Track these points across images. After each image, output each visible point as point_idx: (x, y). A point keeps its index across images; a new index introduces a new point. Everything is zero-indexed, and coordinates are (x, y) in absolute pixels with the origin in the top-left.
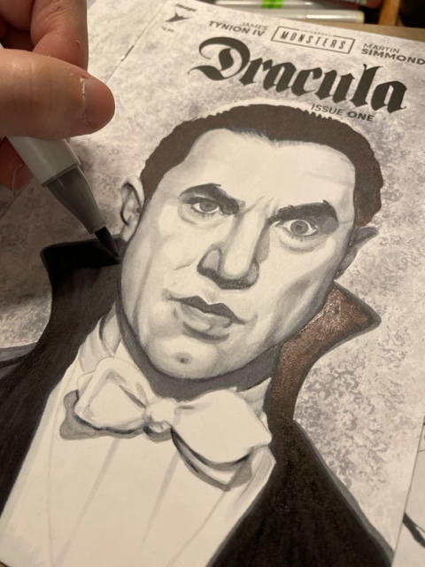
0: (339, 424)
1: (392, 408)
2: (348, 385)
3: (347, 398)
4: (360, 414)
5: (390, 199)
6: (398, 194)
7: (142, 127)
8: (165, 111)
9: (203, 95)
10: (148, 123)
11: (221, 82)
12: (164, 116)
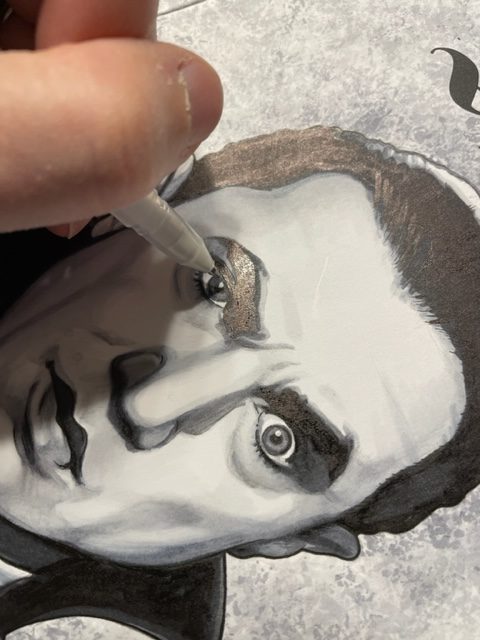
5: (433, 535)
6: (452, 540)
7: (279, 84)
8: (335, 87)
9: (410, 108)
10: (294, 86)
11: (458, 110)
12: (324, 93)
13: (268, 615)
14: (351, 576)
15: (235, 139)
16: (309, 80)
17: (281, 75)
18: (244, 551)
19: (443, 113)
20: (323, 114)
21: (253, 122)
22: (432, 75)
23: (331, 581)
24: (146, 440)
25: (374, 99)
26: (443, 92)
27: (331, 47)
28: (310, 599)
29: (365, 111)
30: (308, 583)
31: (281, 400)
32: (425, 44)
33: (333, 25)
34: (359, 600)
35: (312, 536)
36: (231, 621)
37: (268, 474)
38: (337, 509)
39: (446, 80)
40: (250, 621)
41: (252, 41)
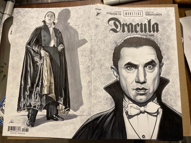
0: (169, 100)
1: (176, 95)
2: (168, 94)
3: (169, 96)
4: (171, 97)
6: (165, 54)
7: (107, 52)
8: (110, 45)
9: (116, 38)
10: (108, 50)
11: (118, 33)
12: (110, 47)
13: (167, 74)
14: (165, 65)
15: (112, 59)
16: (107, 48)
17: (106, 51)
18: (160, 74)
19: (118, 35)
20: (113, 48)
21: (111, 57)
22: (112, 34)
23: (165, 67)
24: (146, 81)
25: (113, 42)
26: (115, 34)
27: (104, 44)
28: (166, 69)
29: (114, 43)
30: (165, 69)
31: (146, 65)
32: (108, 32)
33: (101, 42)
34: (168, 65)
35: (160, 67)
36: (166, 78)
37: (153, 69)
38: (158, 64)
39: (114, 33)
40: (167, 76)
41: (100, 53)
